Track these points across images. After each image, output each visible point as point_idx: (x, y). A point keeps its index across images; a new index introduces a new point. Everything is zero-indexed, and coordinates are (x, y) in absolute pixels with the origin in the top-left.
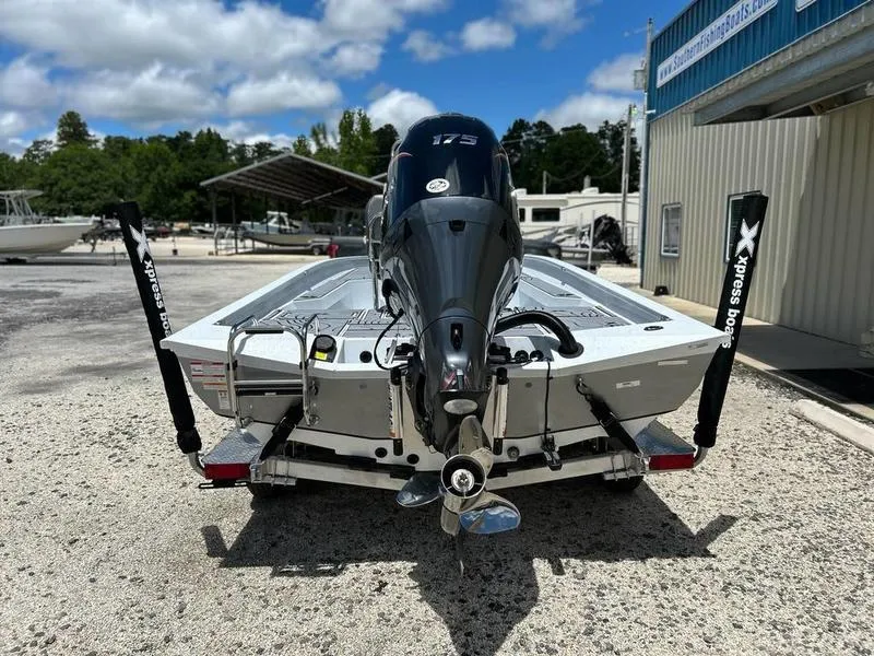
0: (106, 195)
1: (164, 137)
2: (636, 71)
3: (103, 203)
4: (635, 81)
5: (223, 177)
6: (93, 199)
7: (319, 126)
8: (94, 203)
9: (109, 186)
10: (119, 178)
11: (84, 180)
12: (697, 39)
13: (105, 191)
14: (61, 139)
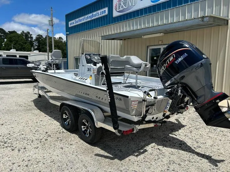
2: (49, 20)
4: (49, 23)
12: (83, 18)
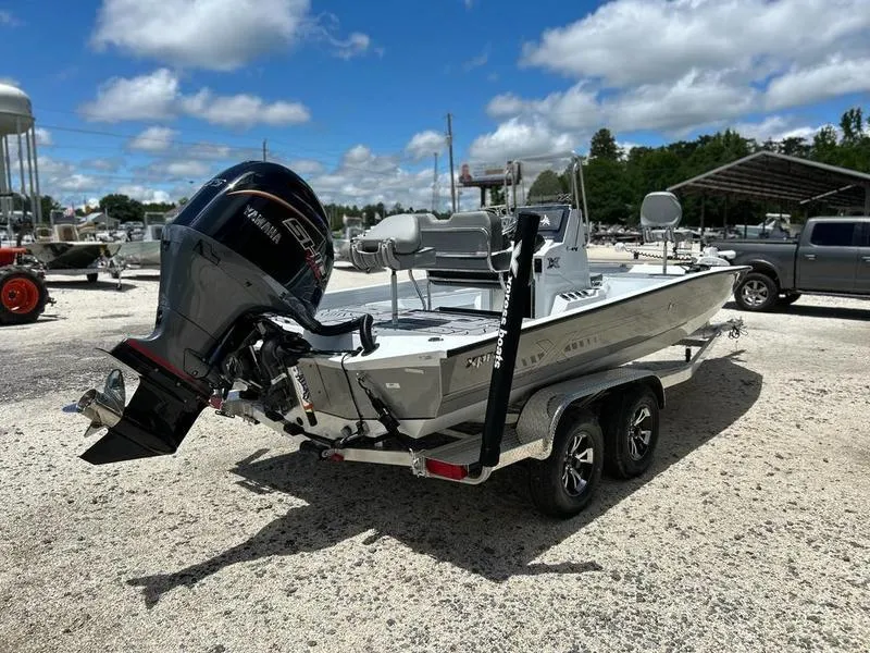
0: (615, 203)
1: (684, 143)
3: (611, 209)
5: (689, 182)
6: (604, 206)
7: (852, 112)
8: (604, 210)
9: (618, 195)
10: (627, 187)
11: (598, 190)
13: (615, 199)
14: (593, 154)
